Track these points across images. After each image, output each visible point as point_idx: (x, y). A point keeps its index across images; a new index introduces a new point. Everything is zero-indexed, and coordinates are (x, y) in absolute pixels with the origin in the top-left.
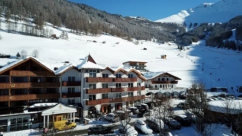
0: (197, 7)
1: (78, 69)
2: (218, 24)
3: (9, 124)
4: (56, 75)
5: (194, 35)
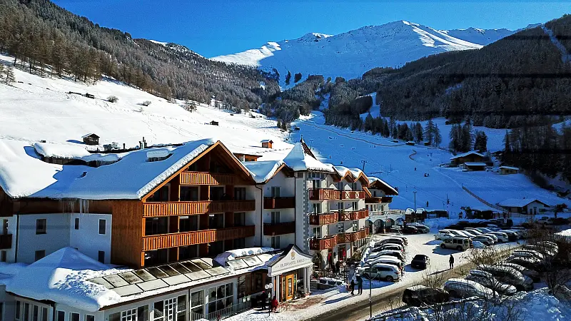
1: (292, 170)
2: (343, 80)
3: (207, 301)
4: (259, 184)
5: (299, 99)
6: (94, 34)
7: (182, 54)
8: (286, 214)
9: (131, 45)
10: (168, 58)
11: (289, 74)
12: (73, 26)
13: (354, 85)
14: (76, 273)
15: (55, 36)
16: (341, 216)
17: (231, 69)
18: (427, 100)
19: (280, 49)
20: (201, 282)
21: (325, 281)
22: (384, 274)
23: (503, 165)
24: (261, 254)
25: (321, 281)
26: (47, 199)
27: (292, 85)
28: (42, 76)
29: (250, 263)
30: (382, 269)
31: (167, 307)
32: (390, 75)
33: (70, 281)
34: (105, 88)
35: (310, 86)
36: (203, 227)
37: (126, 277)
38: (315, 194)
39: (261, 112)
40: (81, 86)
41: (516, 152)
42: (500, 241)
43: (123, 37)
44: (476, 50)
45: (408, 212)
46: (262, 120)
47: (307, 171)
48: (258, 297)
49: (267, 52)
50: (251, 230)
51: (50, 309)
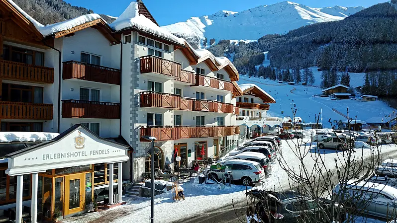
0: (214, 14)
1: (114, 30)
2: (244, 43)
8: (108, 92)
11: (206, 39)
13: (252, 46)
18: (304, 55)
32: (278, 39)
35: (220, 47)
44: (340, 21)
45: (285, 120)
47: (132, 28)
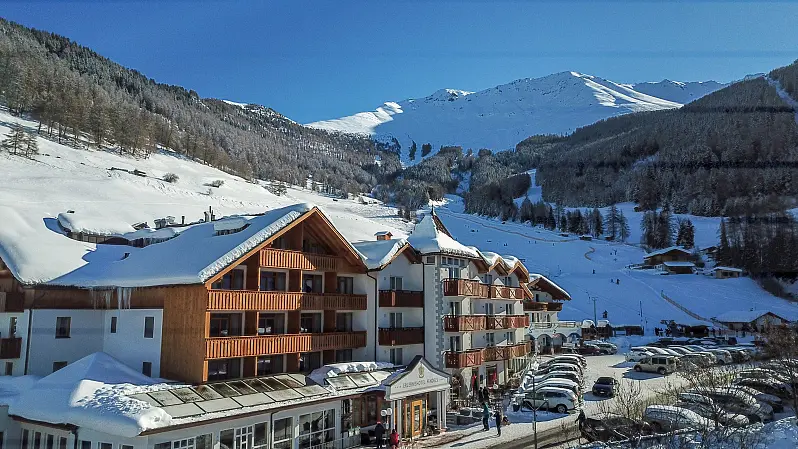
1: (418, 252)
2: (489, 153)
3: (297, 434)
4: (372, 270)
5: (428, 178)
6: (148, 92)
7: (267, 120)
8: (410, 316)
9: (198, 107)
10: (248, 123)
11: (415, 145)
12: (119, 82)
13: (505, 160)
14: (109, 387)
15: (94, 94)
16: (489, 322)
17: (334, 139)
18: (608, 179)
19: (401, 111)
20: (287, 404)
21: (468, 413)
22: (554, 402)
23: (717, 265)
24: (375, 371)
25: (462, 412)
26: (72, 288)
27: (419, 159)
28: (76, 147)
29: (358, 382)
30: (550, 394)
31: (238, 440)
32: (555, 145)
33: (100, 397)
34: (160, 163)
35: (443, 161)
36: (293, 330)
37: (181, 394)
38: (452, 287)
39: (375, 196)
40: (128, 160)
41: (737, 247)
42: (720, 363)
43: (186, 96)
44: (675, 111)
45: (586, 324)
46: (376, 206)
47: (440, 253)
48: (372, 433)
49: (384, 116)
50: (360, 338)
51: (70, 437)
